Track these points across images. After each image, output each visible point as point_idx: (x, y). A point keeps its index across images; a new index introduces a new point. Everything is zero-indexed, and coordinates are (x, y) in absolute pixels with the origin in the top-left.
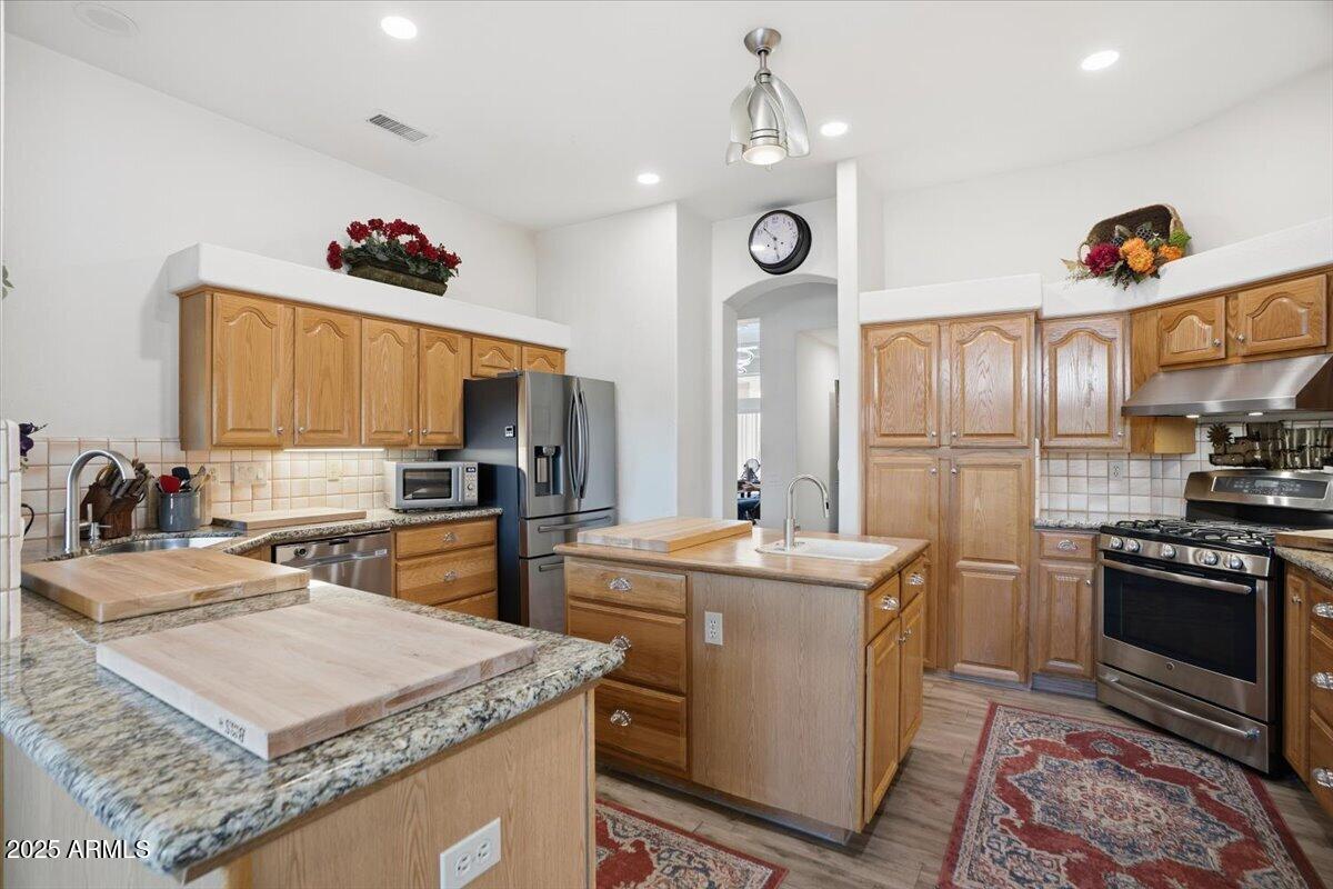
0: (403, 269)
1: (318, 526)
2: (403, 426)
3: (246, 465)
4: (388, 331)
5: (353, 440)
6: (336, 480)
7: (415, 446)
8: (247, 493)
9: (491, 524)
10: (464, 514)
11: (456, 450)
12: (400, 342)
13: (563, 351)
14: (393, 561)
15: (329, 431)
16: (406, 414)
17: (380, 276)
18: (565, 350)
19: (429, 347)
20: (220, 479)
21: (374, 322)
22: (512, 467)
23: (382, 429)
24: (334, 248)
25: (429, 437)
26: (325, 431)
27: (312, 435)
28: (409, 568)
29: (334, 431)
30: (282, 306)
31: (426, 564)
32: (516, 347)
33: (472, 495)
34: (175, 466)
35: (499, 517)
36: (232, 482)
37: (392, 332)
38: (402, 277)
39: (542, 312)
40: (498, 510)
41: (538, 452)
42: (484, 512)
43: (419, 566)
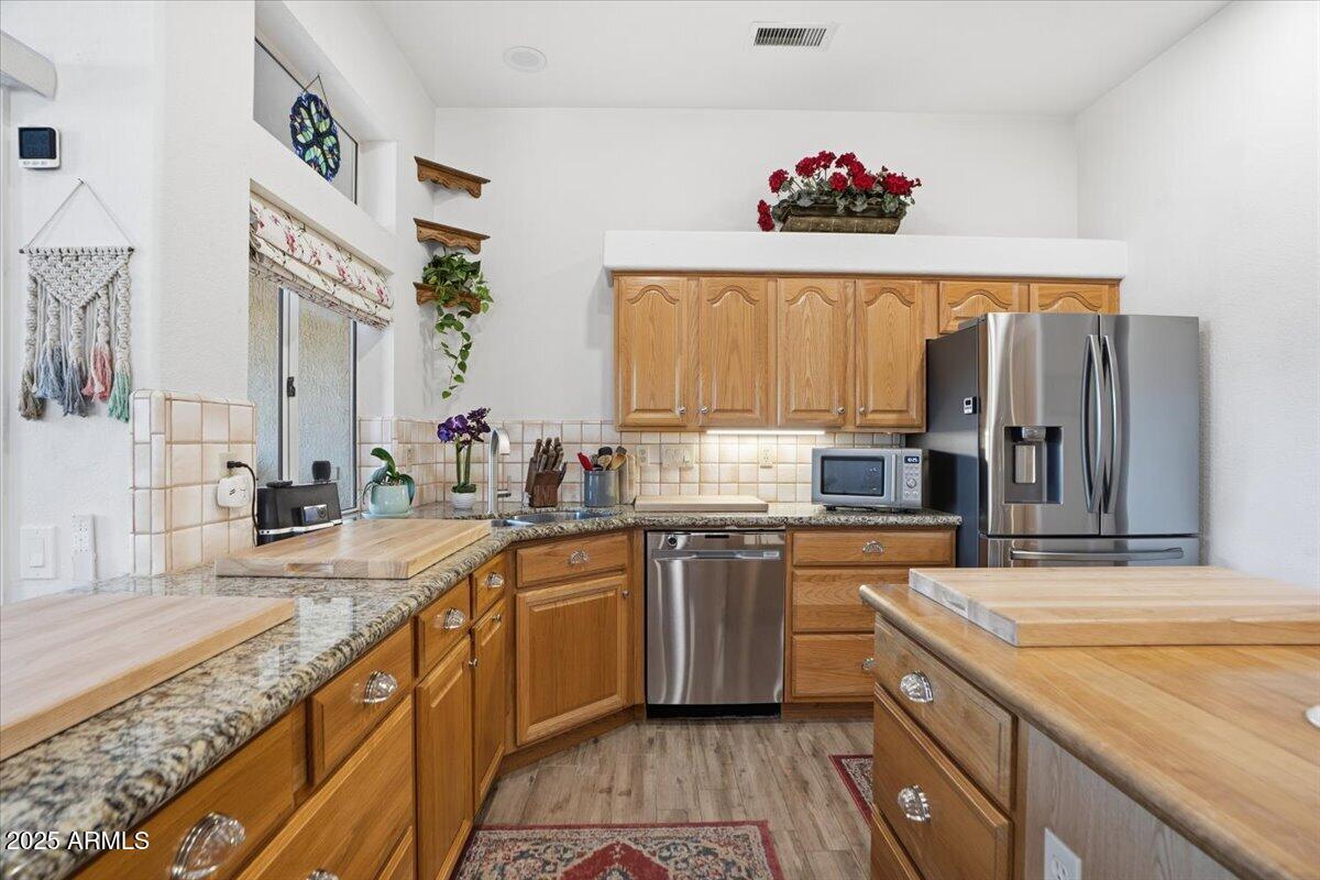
0: (830, 211)
1: (691, 515)
2: (831, 404)
3: (673, 448)
4: (811, 289)
5: (766, 421)
6: (770, 467)
7: (850, 428)
8: (674, 476)
9: (946, 536)
10: (892, 519)
11: (920, 434)
12: (830, 302)
13: (1115, 283)
14: (789, 569)
15: (737, 411)
16: (835, 388)
17: (803, 226)
18: (1120, 280)
19: (869, 303)
20: (649, 460)
21: (796, 281)
22: (972, 459)
23: (803, 408)
24: (762, 207)
25: (870, 416)
26: (731, 411)
27: (719, 415)
28: (809, 579)
29: (744, 411)
30: (685, 279)
31: (834, 578)
32: (1016, 287)
33: (914, 495)
34: (604, 446)
35: (958, 529)
36: (661, 464)
37: (817, 290)
38: (833, 221)
39: (1087, 229)
40: (955, 519)
41: (1014, 435)
42: (929, 520)
43: (823, 579)
